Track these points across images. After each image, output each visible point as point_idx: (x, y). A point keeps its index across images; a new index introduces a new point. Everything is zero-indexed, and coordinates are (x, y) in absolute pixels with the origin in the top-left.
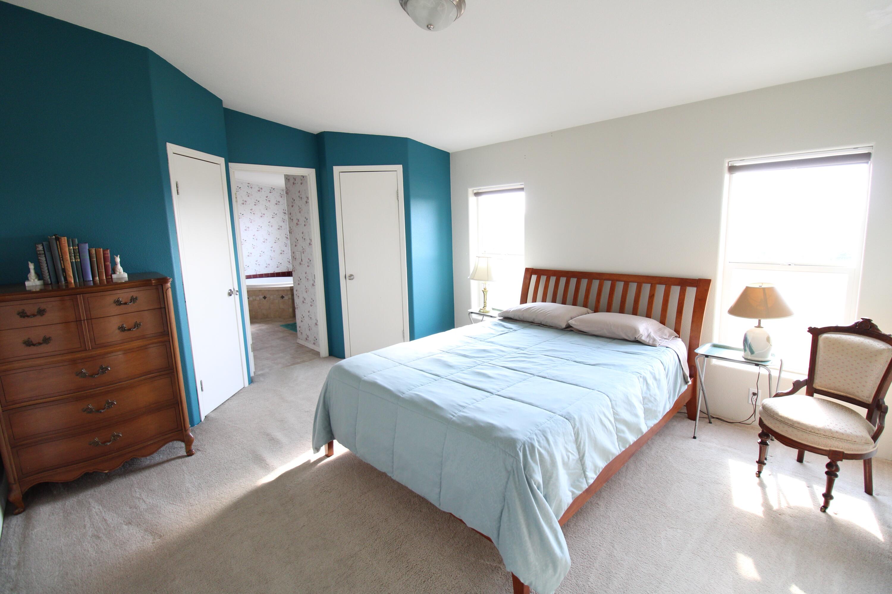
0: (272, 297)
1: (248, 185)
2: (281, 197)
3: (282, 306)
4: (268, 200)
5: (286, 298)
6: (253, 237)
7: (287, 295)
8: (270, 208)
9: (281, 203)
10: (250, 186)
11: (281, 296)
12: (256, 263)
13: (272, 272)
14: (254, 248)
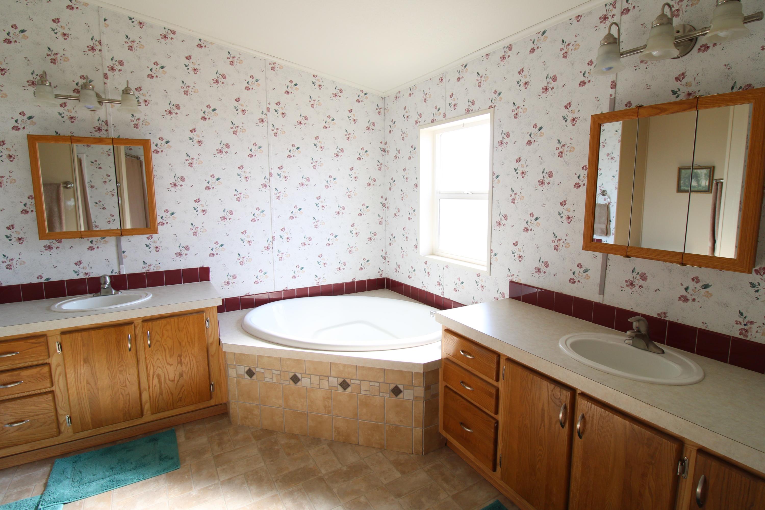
0: (365, 386)
1: (314, 79)
2: (379, 113)
3: (392, 417)
4: (352, 118)
5: (407, 395)
6: (317, 201)
7: (410, 386)
8: (355, 137)
9: (377, 127)
10: (317, 83)
11: (392, 386)
12: (319, 260)
13: (350, 280)
14: (316, 226)
